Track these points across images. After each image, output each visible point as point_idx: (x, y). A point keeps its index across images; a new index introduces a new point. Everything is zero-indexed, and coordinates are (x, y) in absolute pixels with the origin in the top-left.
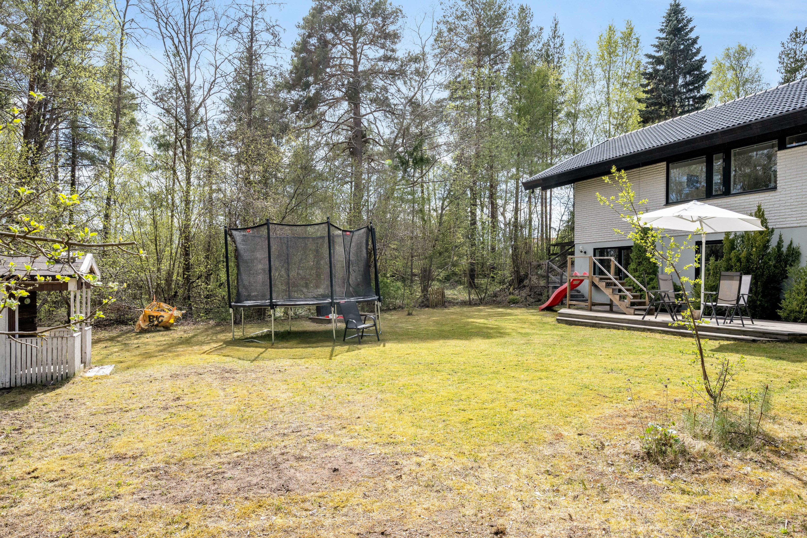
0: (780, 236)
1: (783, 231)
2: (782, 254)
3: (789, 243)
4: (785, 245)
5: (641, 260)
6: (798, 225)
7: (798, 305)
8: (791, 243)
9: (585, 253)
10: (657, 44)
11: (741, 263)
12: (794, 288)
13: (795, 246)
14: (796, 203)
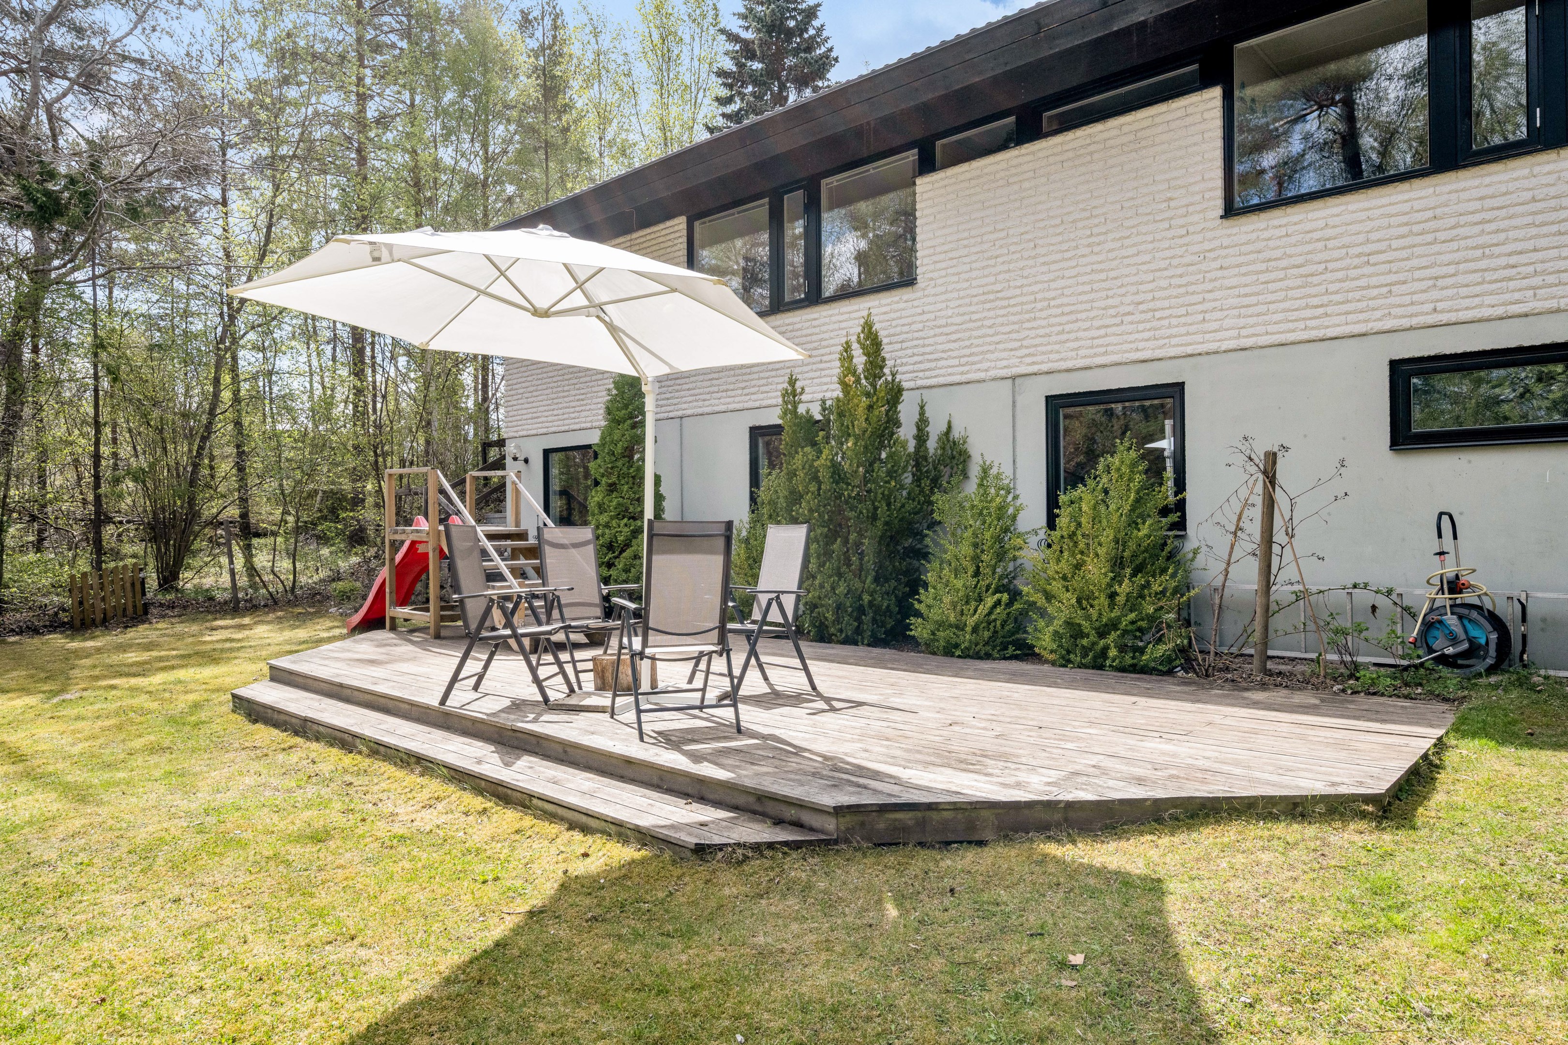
0: (922, 407)
1: (927, 395)
2: (925, 458)
3: (944, 428)
4: (935, 430)
5: (614, 479)
6: (964, 378)
7: (954, 605)
8: (949, 427)
9: (526, 461)
10: (743, 10)
11: (820, 483)
12: (948, 556)
13: (957, 436)
14: (958, 320)
